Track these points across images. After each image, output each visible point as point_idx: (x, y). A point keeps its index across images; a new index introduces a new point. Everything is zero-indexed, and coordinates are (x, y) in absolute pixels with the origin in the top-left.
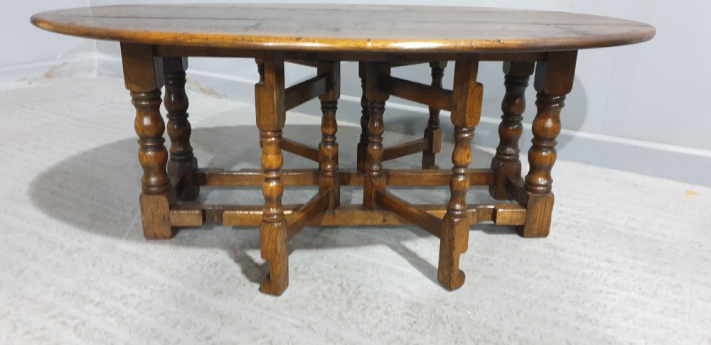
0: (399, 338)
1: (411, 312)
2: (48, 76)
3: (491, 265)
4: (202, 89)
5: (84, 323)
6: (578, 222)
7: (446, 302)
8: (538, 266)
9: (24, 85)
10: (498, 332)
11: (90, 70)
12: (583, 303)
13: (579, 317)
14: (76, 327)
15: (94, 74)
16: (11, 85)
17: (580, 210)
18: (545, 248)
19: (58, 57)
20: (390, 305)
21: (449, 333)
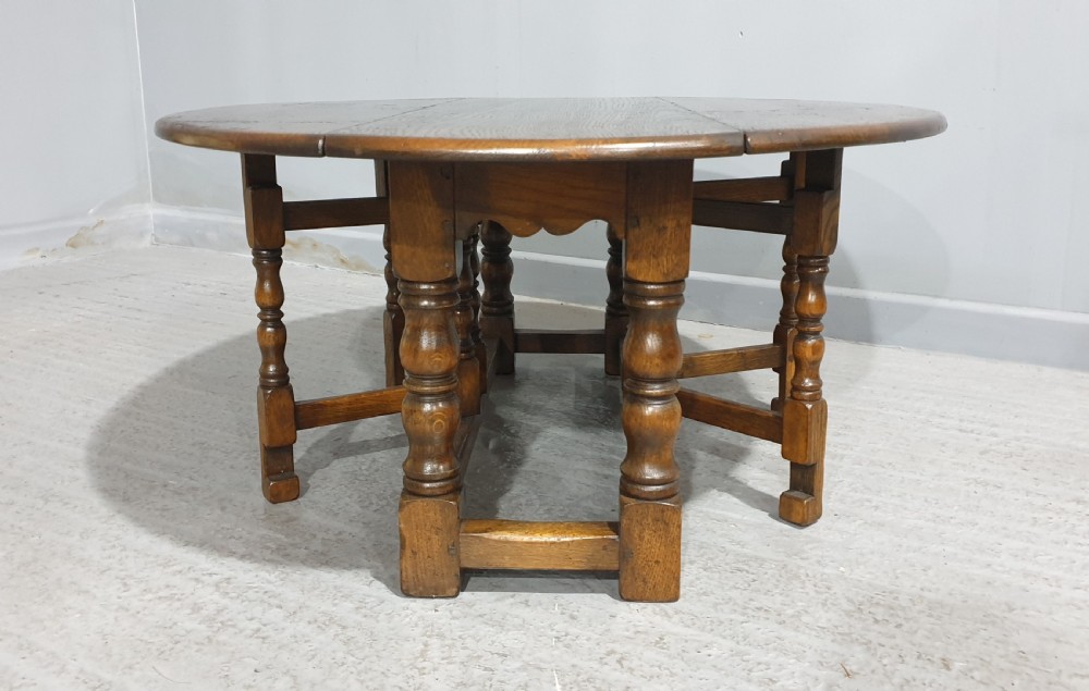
0: (730, 599)
1: (746, 568)
2: (73, 245)
3: (877, 508)
4: (343, 261)
5: (228, 580)
6: (1024, 449)
7: (804, 556)
8: (956, 508)
9: (35, 260)
10: (891, 593)
11: (141, 234)
12: (1035, 557)
13: (1026, 575)
14: (217, 585)
15: (147, 241)
16: (15, 260)
17: (1028, 432)
18: (968, 485)
19: (91, 211)
20: (712, 559)
21: (812, 594)
